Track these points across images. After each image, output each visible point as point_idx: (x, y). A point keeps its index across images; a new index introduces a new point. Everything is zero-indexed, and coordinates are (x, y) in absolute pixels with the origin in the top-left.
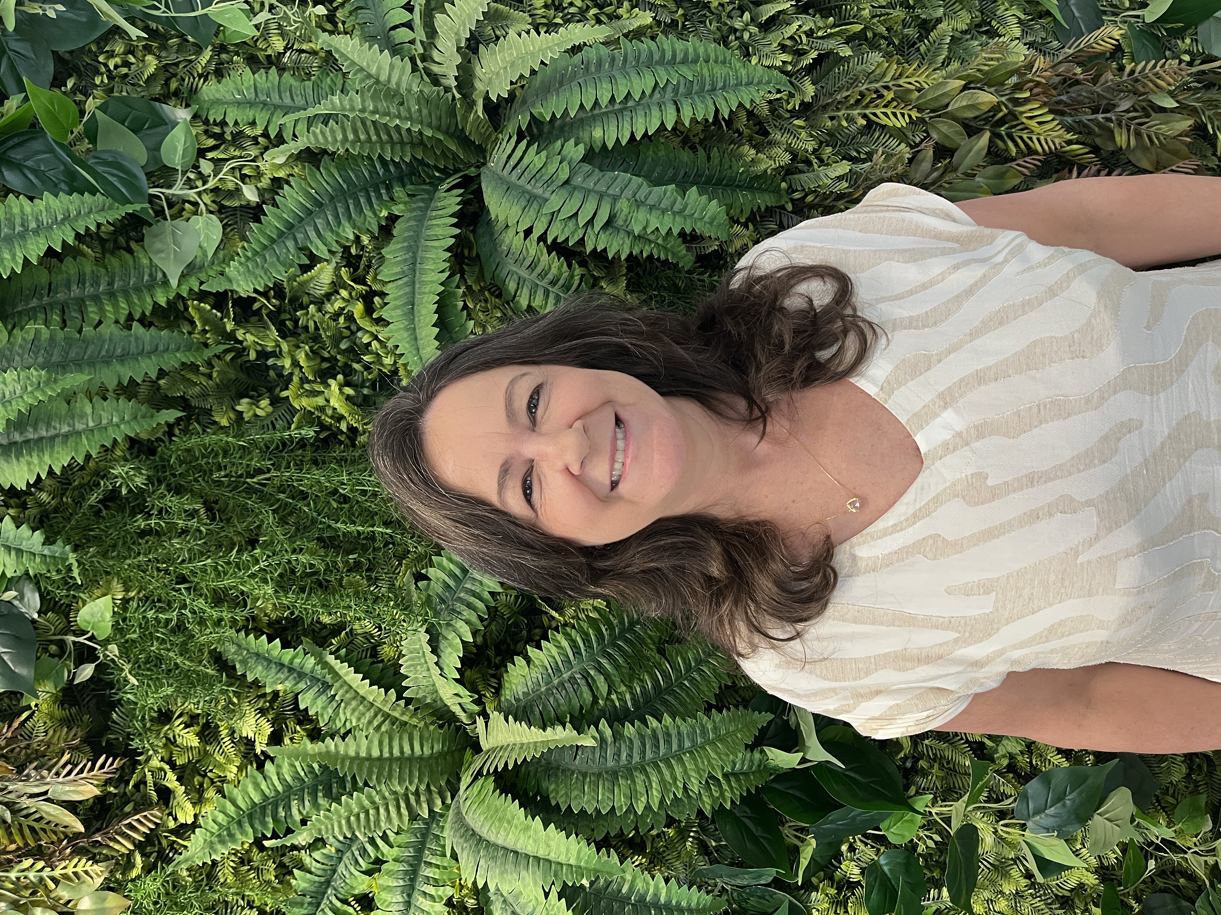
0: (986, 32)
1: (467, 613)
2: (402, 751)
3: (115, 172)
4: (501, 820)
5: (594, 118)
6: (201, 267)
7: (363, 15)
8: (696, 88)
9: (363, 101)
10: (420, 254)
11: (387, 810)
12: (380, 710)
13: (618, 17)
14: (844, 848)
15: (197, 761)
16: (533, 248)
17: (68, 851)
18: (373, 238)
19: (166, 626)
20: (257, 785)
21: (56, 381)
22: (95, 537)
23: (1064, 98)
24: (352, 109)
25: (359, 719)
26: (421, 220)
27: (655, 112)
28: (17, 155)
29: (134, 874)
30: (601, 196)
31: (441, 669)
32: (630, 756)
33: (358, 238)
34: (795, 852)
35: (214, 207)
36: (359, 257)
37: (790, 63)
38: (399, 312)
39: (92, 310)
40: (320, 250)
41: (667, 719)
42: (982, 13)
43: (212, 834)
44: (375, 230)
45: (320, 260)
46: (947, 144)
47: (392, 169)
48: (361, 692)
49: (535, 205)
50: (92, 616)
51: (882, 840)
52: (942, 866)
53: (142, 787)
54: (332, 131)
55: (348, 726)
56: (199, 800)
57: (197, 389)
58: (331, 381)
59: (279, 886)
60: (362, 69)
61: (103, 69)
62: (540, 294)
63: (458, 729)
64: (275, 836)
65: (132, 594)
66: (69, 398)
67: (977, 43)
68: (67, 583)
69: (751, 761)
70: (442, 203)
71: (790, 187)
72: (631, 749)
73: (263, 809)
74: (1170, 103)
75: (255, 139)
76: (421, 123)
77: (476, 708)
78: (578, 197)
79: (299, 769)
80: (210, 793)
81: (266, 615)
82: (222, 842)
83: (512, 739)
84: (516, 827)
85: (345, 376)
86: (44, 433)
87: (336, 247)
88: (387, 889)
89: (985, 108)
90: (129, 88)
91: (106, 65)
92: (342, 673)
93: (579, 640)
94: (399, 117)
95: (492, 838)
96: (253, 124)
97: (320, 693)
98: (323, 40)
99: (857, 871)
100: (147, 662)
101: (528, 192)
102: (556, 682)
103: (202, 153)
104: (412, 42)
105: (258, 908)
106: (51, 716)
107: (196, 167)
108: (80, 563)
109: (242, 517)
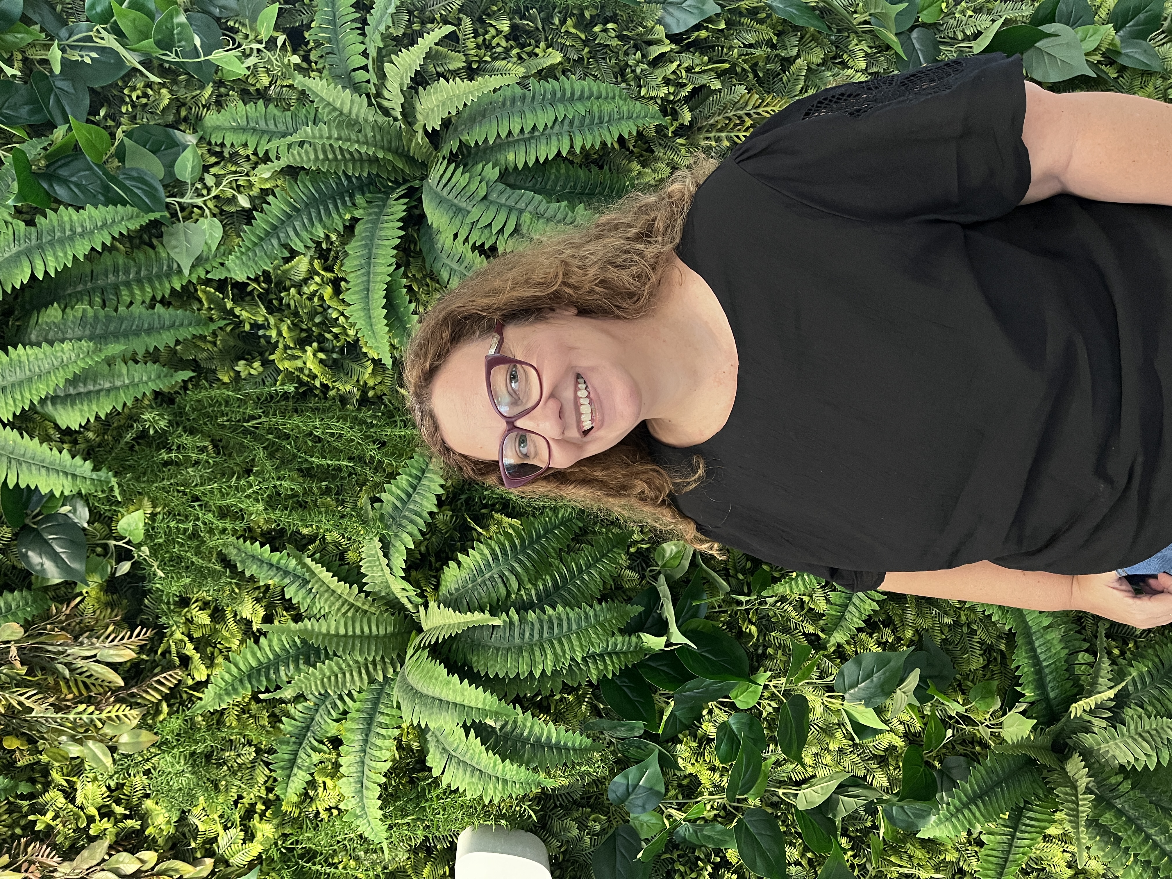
0: (838, 64)
1: (410, 528)
2: (362, 631)
3: (140, 185)
4: (431, 678)
5: (509, 144)
6: (207, 259)
7: (331, 58)
8: (587, 121)
9: (330, 130)
10: (374, 251)
11: (352, 675)
12: (346, 600)
13: (537, 55)
14: (705, 712)
15: (209, 636)
16: (460, 247)
17: (112, 699)
18: (340, 236)
19: (184, 534)
20: (254, 654)
21: (100, 350)
22: (130, 466)
24: (321, 137)
25: (330, 607)
26: (376, 222)
27: (555, 142)
28: (63, 172)
29: (161, 717)
30: (511, 209)
31: (391, 569)
32: (531, 635)
33: (327, 236)
34: (662, 713)
35: (216, 211)
36: (329, 250)
37: (672, 94)
38: (357, 296)
39: (125, 293)
40: (298, 246)
41: (560, 608)
42: (837, 47)
43: (221, 688)
44: (341, 229)
45: (298, 253)
48: (332, 587)
49: (460, 216)
50: (129, 525)
51: (733, 706)
53: (167, 654)
54: (307, 152)
55: (323, 613)
56: (211, 663)
57: (205, 354)
58: (308, 348)
59: (271, 729)
60: (329, 104)
61: (128, 100)
63: (406, 616)
64: (267, 691)
65: (158, 510)
66: (110, 362)
67: (831, 73)
68: (110, 500)
69: (629, 643)
70: (392, 210)
72: (533, 630)
73: (259, 671)
75: (248, 157)
76: (375, 146)
77: (420, 600)
78: (493, 209)
79: (286, 643)
80: (220, 660)
81: (259, 527)
82: (228, 694)
83: (443, 621)
84: (441, 682)
85: (319, 343)
86: (91, 388)
87: (310, 244)
88: (352, 731)
90: (149, 116)
91: (130, 97)
92: (317, 571)
93: (497, 548)
94: (358, 142)
95: (425, 691)
96: (245, 145)
97: (301, 587)
98: (299, 80)
99: (714, 730)
100: (171, 560)
101: (455, 206)
102: (479, 580)
103: (206, 169)
104: (368, 82)
105: (255, 746)
106: (98, 600)
107: (202, 180)
108: (120, 485)
109: (240, 452)
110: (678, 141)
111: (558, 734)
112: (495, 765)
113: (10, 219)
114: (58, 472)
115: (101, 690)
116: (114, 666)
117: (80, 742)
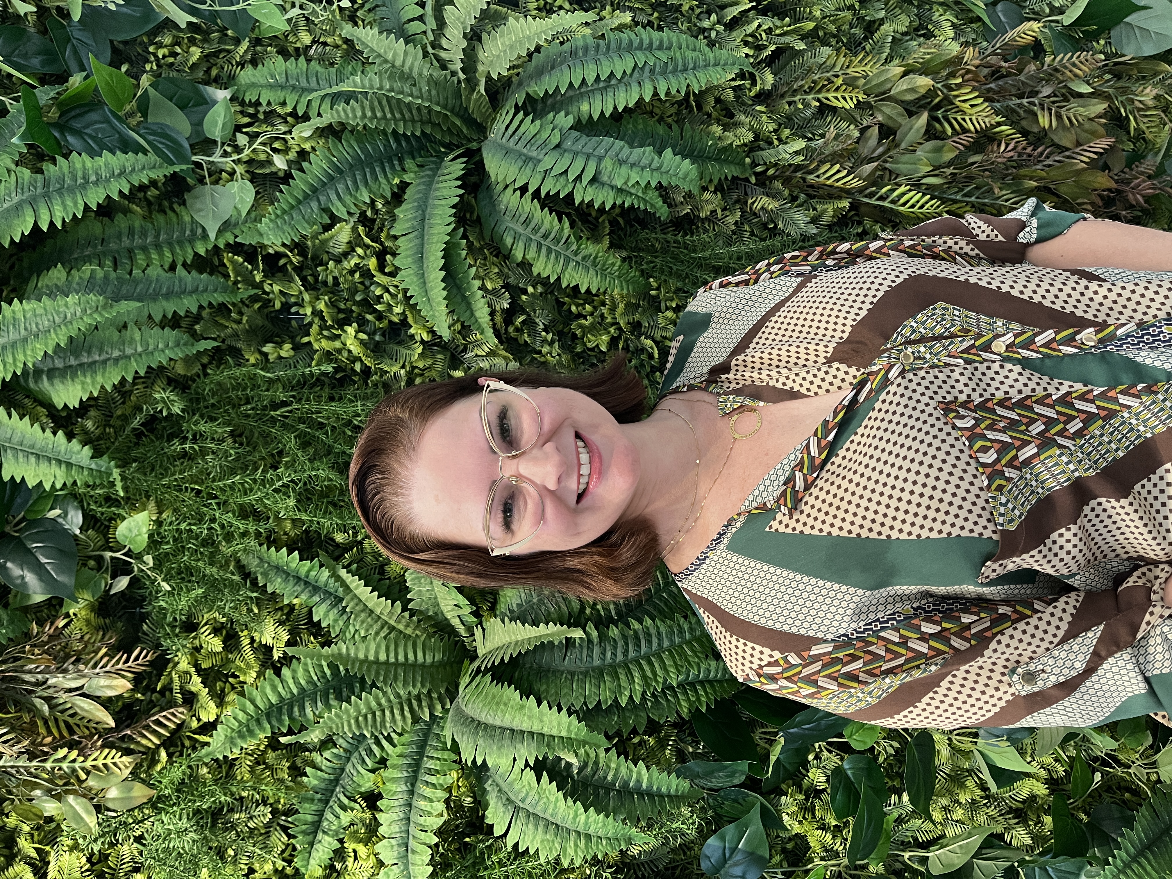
0: (923, 35)
2: (406, 658)
3: (163, 141)
4: (498, 704)
5: (581, 94)
6: (236, 224)
7: (381, 11)
8: (670, 67)
9: (381, 81)
10: (428, 211)
11: (392, 713)
12: (386, 622)
14: (811, 757)
15: (221, 666)
16: (528, 205)
17: (99, 743)
18: (387, 203)
19: (197, 540)
20: (274, 688)
21: (111, 307)
22: (135, 460)
23: (992, 86)
24: (372, 87)
25: (367, 630)
26: (429, 185)
27: (635, 87)
28: (78, 124)
29: (159, 767)
30: (588, 157)
32: (614, 654)
33: (373, 201)
34: (766, 752)
35: (247, 175)
36: (374, 219)
37: (752, 56)
38: (410, 260)
39: (141, 259)
40: (340, 211)
41: (648, 621)
42: (920, 18)
43: (233, 730)
44: (388, 195)
45: (340, 220)
46: (891, 124)
47: (404, 144)
48: (370, 605)
49: (531, 165)
50: (130, 530)
51: (845, 747)
52: (900, 775)
53: (167, 693)
54: (353, 110)
55: (357, 637)
56: (220, 701)
57: (230, 331)
58: (347, 328)
59: (291, 784)
60: (379, 56)
61: (152, 58)
62: (534, 247)
63: (457, 641)
64: (290, 732)
66: (120, 327)
67: (915, 43)
68: (110, 499)
70: (448, 171)
71: (753, 162)
72: (615, 648)
73: (280, 709)
74: (1086, 89)
75: (284, 117)
76: (430, 100)
77: (474, 620)
78: (568, 156)
79: (313, 674)
80: (232, 697)
81: (285, 533)
82: (242, 736)
83: (508, 639)
84: (512, 707)
85: (360, 324)
86: (97, 358)
87: (354, 209)
88: (393, 780)
89: (923, 91)
90: (175, 73)
91: (155, 55)
92: (352, 587)
94: (412, 95)
95: (490, 721)
96: (284, 104)
97: (333, 606)
98: (347, 30)
99: (823, 779)
100: (179, 571)
101: (525, 155)
103: (238, 128)
104: (425, 32)
105: (271, 805)
106: (88, 622)
107: (234, 139)
108: (123, 478)
109: (266, 444)
110: (758, 108)
111: (650, 777)
112: (576, 815)
113: (13, 167)
114: (49, 460)
115: (87, 732)
116: (103, 701)
117: (58, 797)
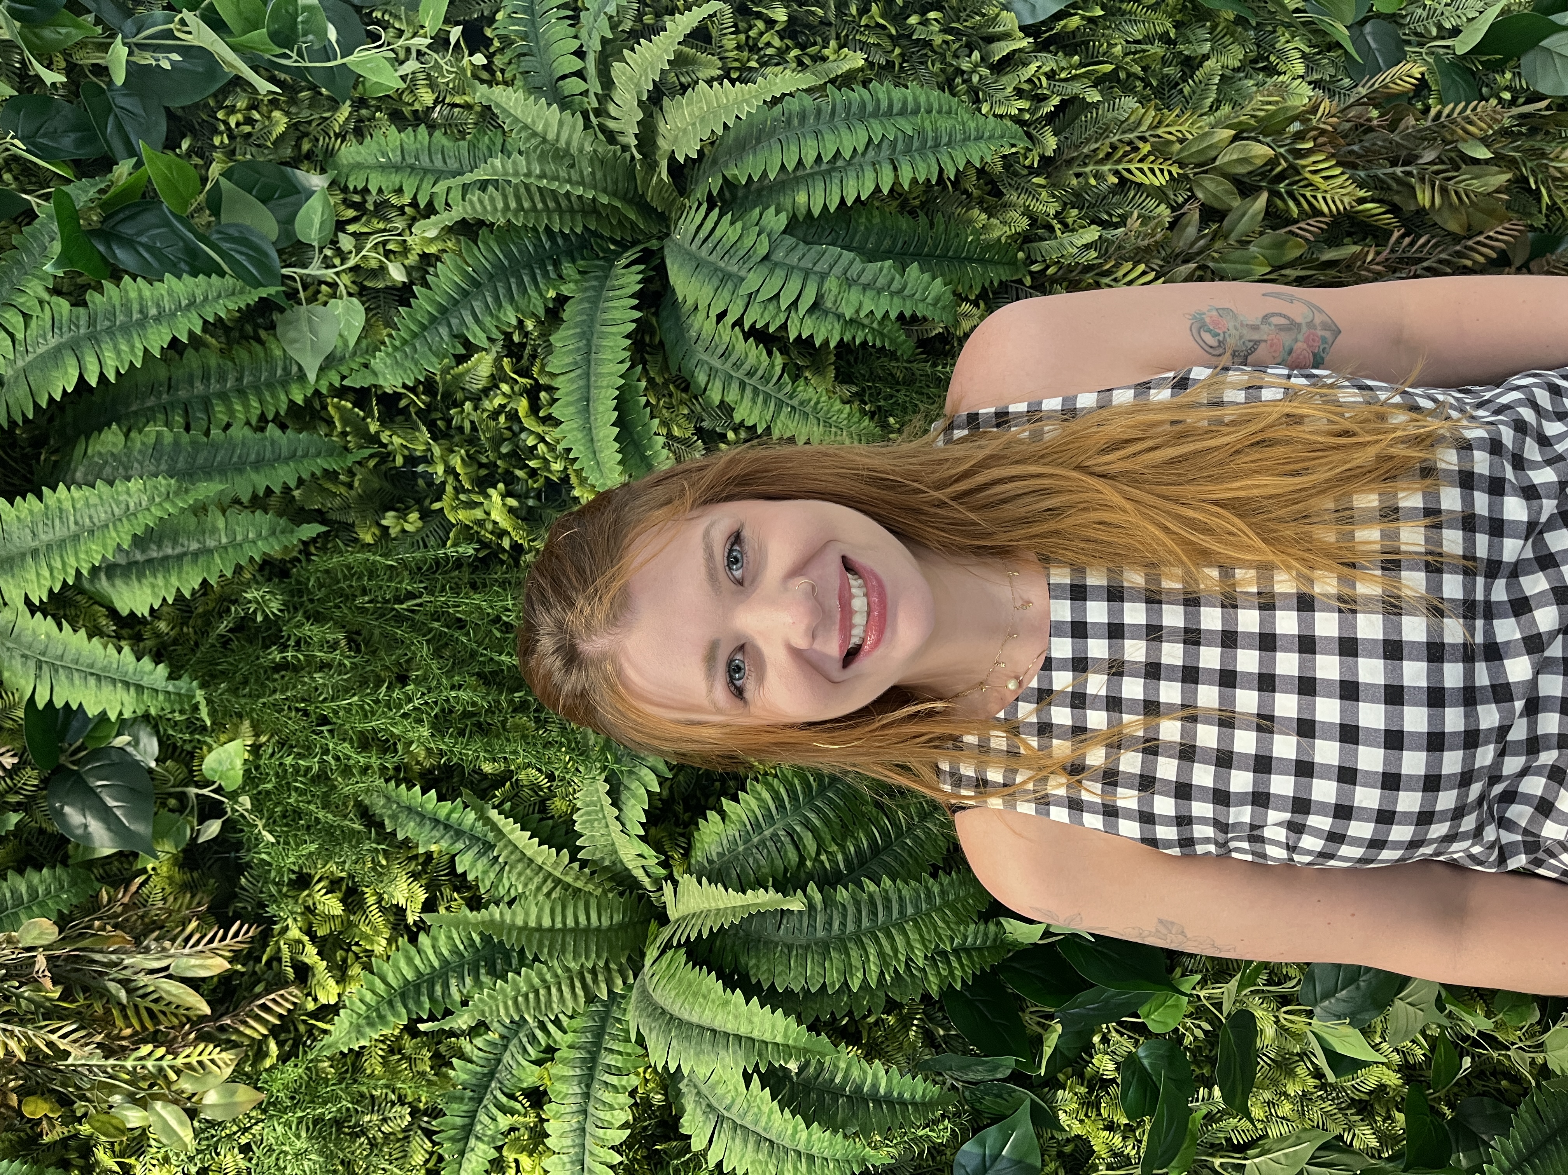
0: (1263, 69)
1: (651, 760)
2: (577, 922)
3: (243, 249)
4: (695, 995)
5: (797, 180)
6: (342, 359)
7: (527, 63)
8: (916, 144)
9: (529, 163)
10: (595, 341)
11: (560, 990)
12: (550, 874)
13: (824, 59)
14: (1096, 1039)
15: (340, 933)
16: (727, 334)
17: (193, 1036)
18: (539, 323)
19: (305, 776)
20: (410, 960)
21: (187, 491)
22: (222, 672)
23: (1356, 148)
24: (516, 174)
25: (526, 885)
26: (595, 302)
27: (869, 174)
28: (128, 230)
29: (268, 1063)
30: (807, 274)
31: (623, 825)
32: (843, 924)
33: (521, 322)
34: (1039, 1041)
35: (354, 289)
36: (522, 346)
37: (1028, 111)
38: (572, 409)
39: (219, 410)
40: (478, 337)
41: (887, 882)
42: (1259, 46)
43: (359, 1015)
44: (541, 312)
45: (478, 349)
46: (1216, 205)
47: (560, 241)
48: (529, 853)
49: (730, 285)
50: (220, 763)
51: (1141, 1029)
52: (1212, 1061)
53: (275, 964)
54: (492, 199)
55: (513, 893)
56: (342, 976)
57: (338, 501)
58: (491, 491)
59: (435, 1078)
60: (526, 127)
61: (222, 127)
62: (735, 386)
63: (641, 897)
64: (432, 1018)
65: (263, 739)
66: (200, 510)
67: (1252, 82)
68: (194, 726)
69: (986, 934)
70: (620, 282)
71: (1028, 257)
72: (845, 916)
73: (417, 987)
74: (1483, 153)
75: (401, 209)
76: (595, 188)
77: (663, 872)
78: (780, 273)
79: (458, 942)
80: (356, 970)
81: (418, 763)
82: (371, 1024)
83: (706, 905)
84: (713, 1002)
85: (506, 485)
86: (169, 551)
87: (496, 334)
88: (562, 1079)
89: (1259, 162)
90: (254, 150)
91: (226, 123)
92: (505, 830)
93: (782, 791)
94: (569, 181)
95: (686, 1016)
96: (399, 191)
97: (481, 854)
98: (481, 93)
99: (1111, 1066)
100: (284, 816)
101: (722, 270)
102: (756, 840)
103: (340, 226)
104: (585, 93)
105: (410, 1104)
106: (171, 880)
107: (334, 242)
108: (209, 702)
109: (390, 649)
110: (1035, 180)
111: (890, 1081)
112: (795, 1131)
113: (47, 297)
114: (114, 681)
115: (176, 1022)
116: (194, 983)
117: (143, 1103)
